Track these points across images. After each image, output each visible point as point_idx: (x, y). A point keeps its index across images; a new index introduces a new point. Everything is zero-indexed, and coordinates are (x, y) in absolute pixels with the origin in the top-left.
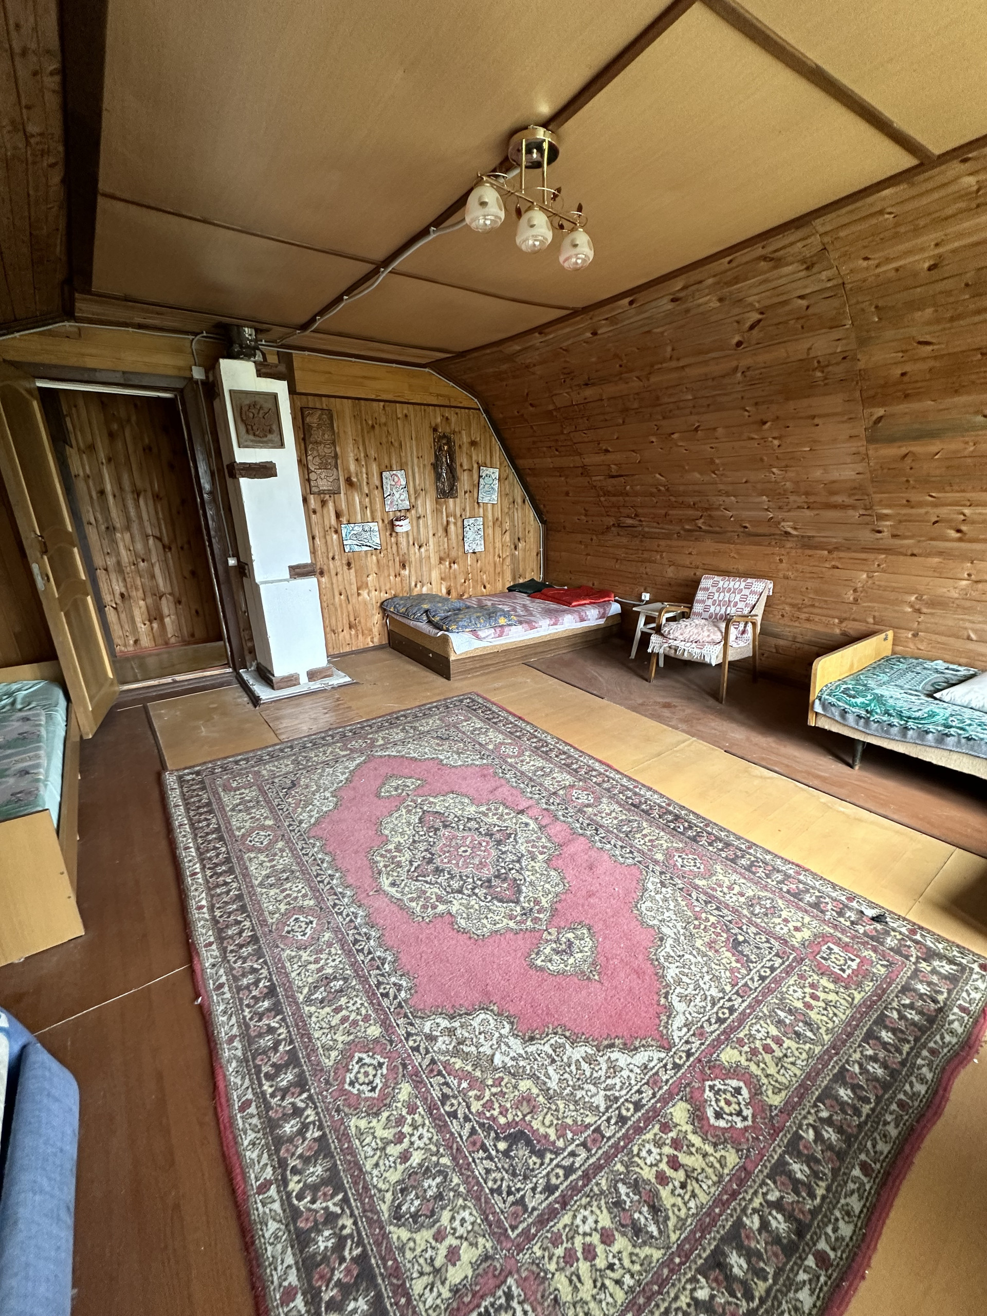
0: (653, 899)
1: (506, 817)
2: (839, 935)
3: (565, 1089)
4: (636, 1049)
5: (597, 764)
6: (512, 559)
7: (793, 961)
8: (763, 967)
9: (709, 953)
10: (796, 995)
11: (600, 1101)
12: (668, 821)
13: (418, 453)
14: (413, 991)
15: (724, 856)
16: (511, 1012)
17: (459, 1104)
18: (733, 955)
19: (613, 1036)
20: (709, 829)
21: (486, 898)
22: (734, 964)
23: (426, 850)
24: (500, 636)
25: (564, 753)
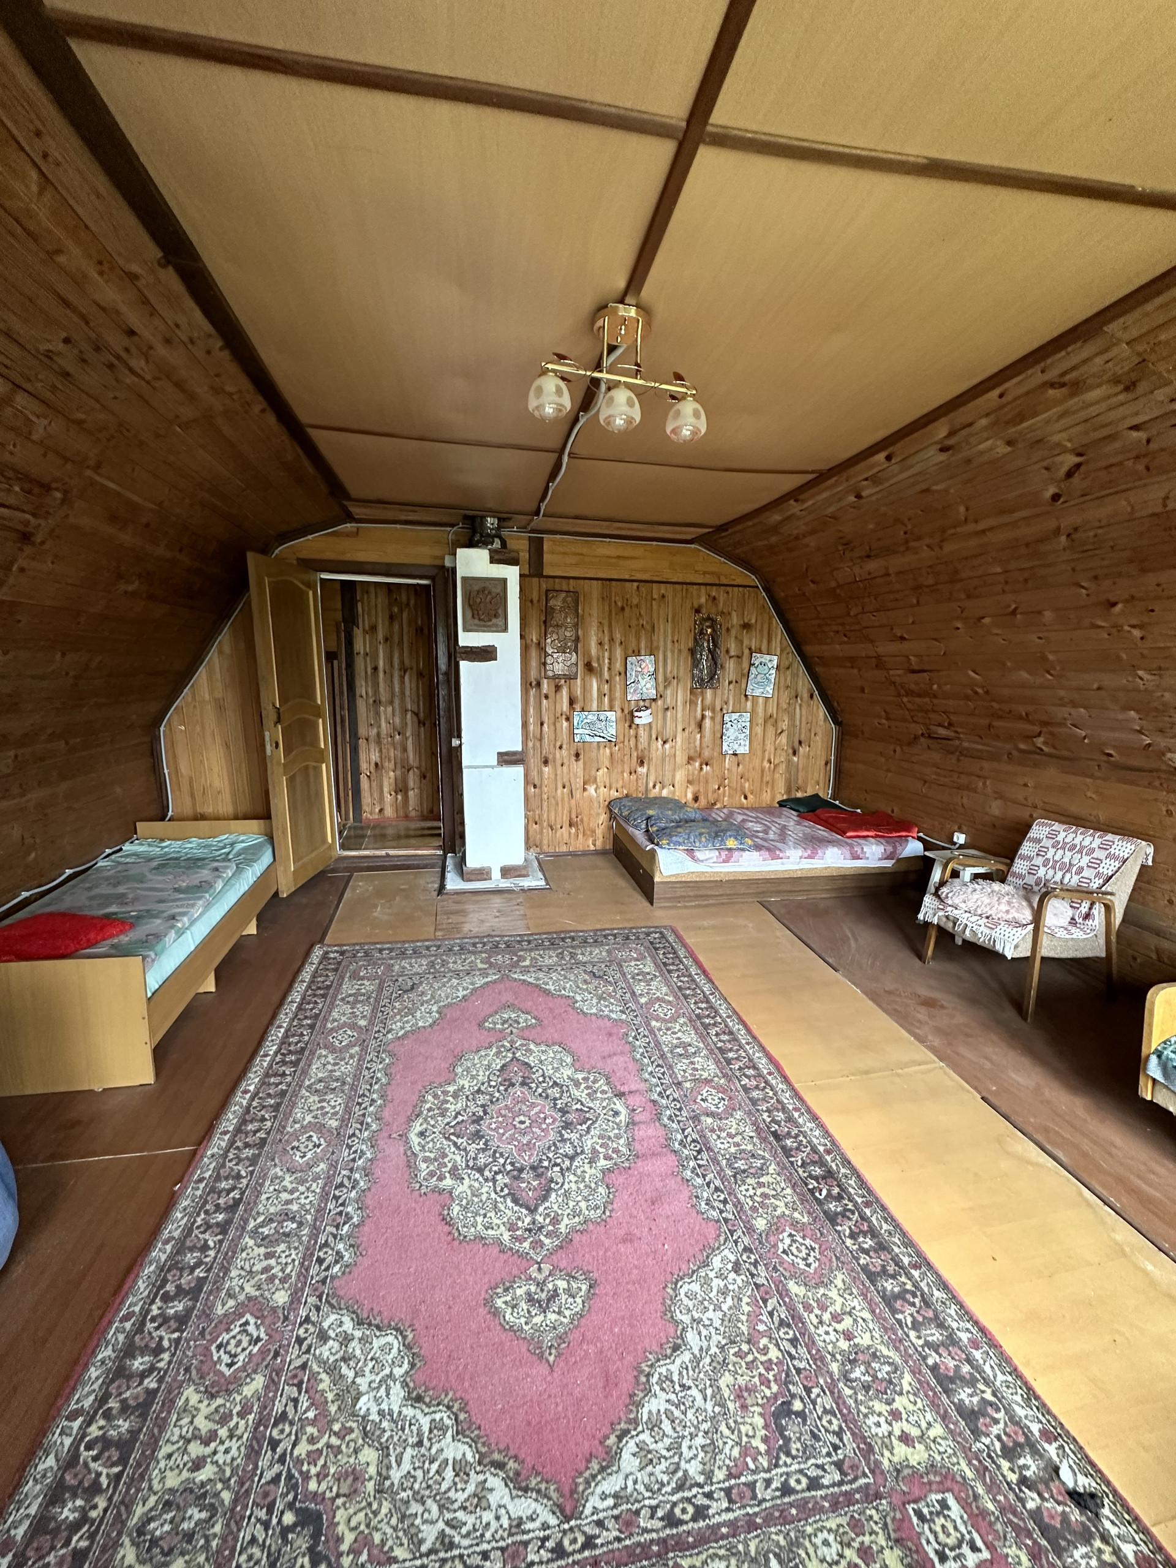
0: (706, 1282)
1: (599, 1095)
2: (980, 1490)
3: (404, 1490)
4: (526, 1490)
5: (764, 1061)
6: (787, 767)
7: (858, 1490)
8: (801, 1471)
9: (731, 1405)
10: (824, 1551)
11: (430, 1535)
12: (811, 1176)
13: (673, 636)
14: (348, 1270)
15: (862, 1261)
16: (422, 1353)
17: (290, 1434)
18: (766, 1426)
19: (511, 1453)
20: (868, 1211)
21: (502, 1190)
22: (756, 1443)
23: (483, 1106)
24: (724, 861)
25: (731, 1033)
